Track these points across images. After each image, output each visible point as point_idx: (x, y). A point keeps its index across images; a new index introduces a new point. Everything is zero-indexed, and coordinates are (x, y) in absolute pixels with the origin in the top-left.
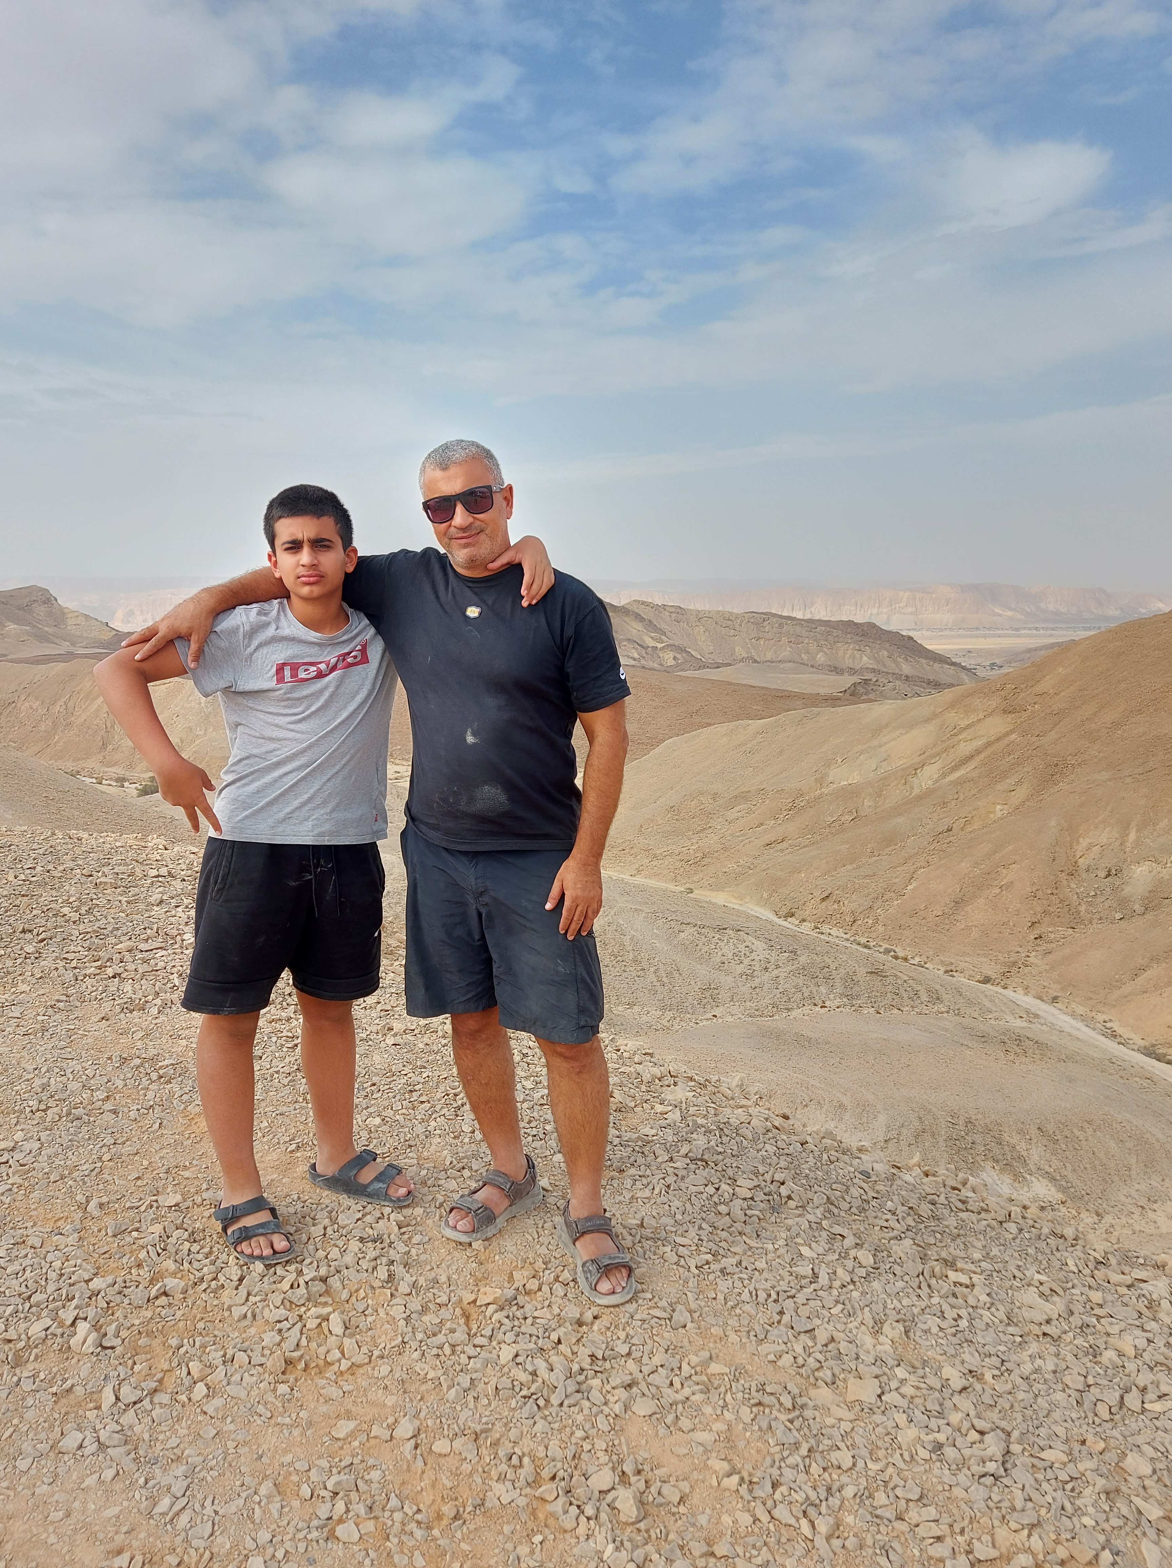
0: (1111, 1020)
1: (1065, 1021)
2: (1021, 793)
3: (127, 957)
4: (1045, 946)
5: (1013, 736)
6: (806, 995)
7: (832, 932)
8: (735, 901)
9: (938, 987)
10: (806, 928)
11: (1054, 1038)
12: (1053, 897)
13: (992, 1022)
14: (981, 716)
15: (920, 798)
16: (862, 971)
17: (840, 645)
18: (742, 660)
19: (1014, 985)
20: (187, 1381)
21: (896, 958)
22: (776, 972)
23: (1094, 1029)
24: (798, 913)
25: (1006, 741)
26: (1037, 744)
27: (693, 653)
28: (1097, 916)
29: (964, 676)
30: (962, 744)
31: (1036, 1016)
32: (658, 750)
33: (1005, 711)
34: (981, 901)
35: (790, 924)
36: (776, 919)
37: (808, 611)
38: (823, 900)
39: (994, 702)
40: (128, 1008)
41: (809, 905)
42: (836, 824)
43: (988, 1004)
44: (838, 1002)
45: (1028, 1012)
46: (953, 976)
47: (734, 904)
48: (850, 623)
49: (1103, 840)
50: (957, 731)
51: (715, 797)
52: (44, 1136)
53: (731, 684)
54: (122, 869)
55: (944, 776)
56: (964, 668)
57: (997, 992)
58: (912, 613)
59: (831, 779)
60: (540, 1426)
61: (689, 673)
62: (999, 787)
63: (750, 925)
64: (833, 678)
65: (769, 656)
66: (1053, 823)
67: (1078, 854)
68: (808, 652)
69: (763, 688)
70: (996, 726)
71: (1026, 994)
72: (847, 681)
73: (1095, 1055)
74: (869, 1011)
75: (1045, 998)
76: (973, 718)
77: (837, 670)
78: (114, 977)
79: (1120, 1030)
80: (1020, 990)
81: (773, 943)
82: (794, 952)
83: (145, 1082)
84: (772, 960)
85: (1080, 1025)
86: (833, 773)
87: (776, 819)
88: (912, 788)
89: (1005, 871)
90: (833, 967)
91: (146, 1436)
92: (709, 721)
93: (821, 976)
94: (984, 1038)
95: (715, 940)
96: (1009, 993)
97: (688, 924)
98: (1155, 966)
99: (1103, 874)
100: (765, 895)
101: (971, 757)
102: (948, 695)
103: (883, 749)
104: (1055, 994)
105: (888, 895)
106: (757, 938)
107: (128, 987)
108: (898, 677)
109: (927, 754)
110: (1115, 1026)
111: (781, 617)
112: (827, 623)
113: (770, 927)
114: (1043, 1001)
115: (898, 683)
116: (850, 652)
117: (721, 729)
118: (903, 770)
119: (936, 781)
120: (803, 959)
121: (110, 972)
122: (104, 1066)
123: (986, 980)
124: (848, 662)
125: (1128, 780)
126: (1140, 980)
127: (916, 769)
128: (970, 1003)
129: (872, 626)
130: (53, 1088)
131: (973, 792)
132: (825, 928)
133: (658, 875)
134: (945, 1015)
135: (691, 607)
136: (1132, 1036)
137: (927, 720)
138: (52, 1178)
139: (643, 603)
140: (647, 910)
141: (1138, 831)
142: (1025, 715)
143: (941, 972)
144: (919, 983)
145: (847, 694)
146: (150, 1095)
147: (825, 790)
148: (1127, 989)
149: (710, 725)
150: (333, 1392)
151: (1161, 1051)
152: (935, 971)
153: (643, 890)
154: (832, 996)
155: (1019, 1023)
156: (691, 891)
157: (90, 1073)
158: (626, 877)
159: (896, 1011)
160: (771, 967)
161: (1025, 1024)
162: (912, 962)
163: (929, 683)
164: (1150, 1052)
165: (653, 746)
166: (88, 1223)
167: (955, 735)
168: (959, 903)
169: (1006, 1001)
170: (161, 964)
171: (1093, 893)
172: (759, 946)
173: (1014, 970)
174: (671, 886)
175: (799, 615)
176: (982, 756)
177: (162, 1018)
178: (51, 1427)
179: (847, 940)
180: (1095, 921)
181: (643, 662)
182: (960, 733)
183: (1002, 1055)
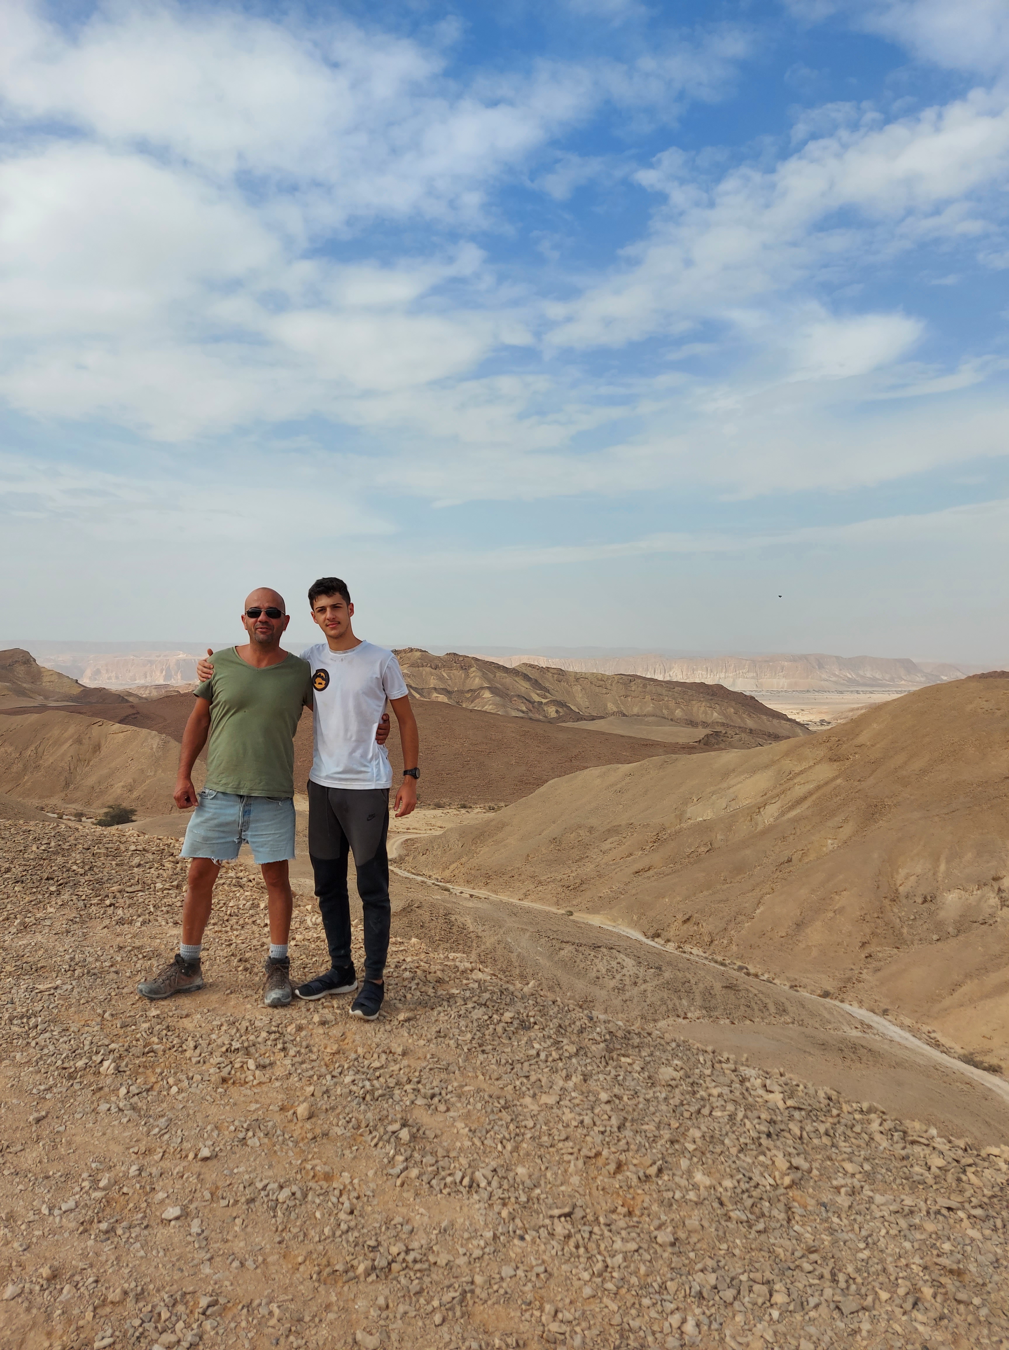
0: (934, 1031)
1: (894, 1032)
2: (848, 829)
3: (118, 894)
4: (875, 964)
5: (839, 781)
6: (670, 1007)
7: (693, 951)
8: (609, 923)
9: (784, 1000)
10: (671, 947)
11: (886, 1047)
12: (879, 921)
13: (832, 1032)
14: (811, 764)
15: (764, 833)
16: (718, 986)
17: (694, 702)
18: (613, 714)
19: (850, 998)
20: (167, 1087)
21: (748, 974)
22: (643, 987)
23: (920, 1039)
24: (665, 935)
25: (833, 785)
26: (859, 788)
27: (572, 707)
28: (917, 937)
29: (798, 730)
30: (797, 787)
31: (870, 1027)
32: (542, 789)
33: (830, 760)
34: (818, 924)
35: (656, 944)
36: (644, 939)
37: (667, 674)
38: (685, 922)
39: (821, 752)
40: (121, 922)
41: (673, 927)
42: (694, 855)
43: (827, 1016)
44: (698, 1013)
45: (862, 1023)
46: (797, 991)
47: (608, 925)
48: (702, 685)
49: (919, 870)
50: (792, 776)
51: (591, 830)
52: (74, 983)
53: (603, 733)
54: (110, 845)
55: (783, 814)
56: (798, 723)
57: (835, 1005)
58: (753, 678)
59: (688, 815)
60: (363, 1107)
61: (569, 724)
62: (830, 824)
63: (622, 943)
64: (689, 730)
65: (636, 710)
66: (876, 855)
67: (899, 882)
68: (667, 708)
69: (630, 737)
70: (825, 771)
71: (860, 1007)
72: (701, 733)
73: (921, 1062)
74: (724, 1022)
75: (877, 1011)
76: (805, 765)
77: (692, 723)
78: (110, 906)
79: (943, 1040)
80: (855, 1004)
81: (641, 960)
82: (659, 968)
83: (135, 959)
84: (641, 975)
85: (908, 1035)
86: (691, 810)
87: (643, 849)
88: (757, 824)
89: (837, 897)
90: (693, 982)
91: (145, 1107)
92: (586, 765)
93: (683, 990)
94: (823, 1045)
95: (591, 957)
96: (846, 1006)
97: (568, 942)
98: (969, 982)
99: (920, 900)
100: (635, 918)
101: (805, 798)
102: (783, 745)
103: (731, 790)
104: (886, 1007)
105: (741, 918)
106: (627, 955)
107: (120, 912)
108: (743, 729)
109: (768, 795)
110: (938, 1036)
111: (645, 678)
112: (683, 684)
113: (639, 946)
114: (875, 1013)
115: (743, 735)
116: (703, 709)
117: (594, 772)
118: (748, 808)
119: (777, 819)
120: (667, 975)
121: (108, 902)
122: (109, 951)
123: (826, 995)
124: (702, 717)
125: (936, 819)
126: (956, 995)
127: (760, 807)
128: (812, 1015)
129: (720, 687)
130: (77, 960)
131: (808, 828)
132: (687, 948)
133: (542, 899)
134: (791, 1025)
135: (571, 669)
136: (952, 1044)
137: (767, 767)
138: (82, 1002)
139: (531, 666)
140: (532, 930)
141: (948, 862)
142: (848, 763)
143: (787, 988)
144: (768, 996)
145: (702, 744)
146: (138, 965)
147: (684, 825)
148: (947, 1002)
149: (587, 768)
150: (249, 1092)
151: (978, 1059)
152: (782, 985)
153: (528, 911)
154: (692, 1008)
155: (855, 1033)
156: (571, 913)
157: (100, 953)
158: (515, 901)
159: (748, 1022)
160: (640, 981)
161: (859, 1034)
162: (762, 978)
163: (770, 735)
164: (969, 1060)
165: (539, 786)
166: (105, 1023)
167: (791, 779)
168: (800, 925)
169: (842, 1013)
170: (141, 900)
171: (912, 917)
172: (629, 962)
173: (849, 985)
174: (554, 909)
175: (660, 678)
176: (814, 797)
177: (144, 928)
178: (92, 1103)
179: (706, 958)
180: (916, 942)
181: (530, 715)
182: (794, 777)
183: (839, 1061)
